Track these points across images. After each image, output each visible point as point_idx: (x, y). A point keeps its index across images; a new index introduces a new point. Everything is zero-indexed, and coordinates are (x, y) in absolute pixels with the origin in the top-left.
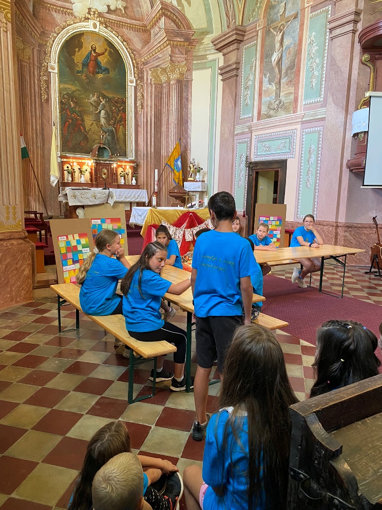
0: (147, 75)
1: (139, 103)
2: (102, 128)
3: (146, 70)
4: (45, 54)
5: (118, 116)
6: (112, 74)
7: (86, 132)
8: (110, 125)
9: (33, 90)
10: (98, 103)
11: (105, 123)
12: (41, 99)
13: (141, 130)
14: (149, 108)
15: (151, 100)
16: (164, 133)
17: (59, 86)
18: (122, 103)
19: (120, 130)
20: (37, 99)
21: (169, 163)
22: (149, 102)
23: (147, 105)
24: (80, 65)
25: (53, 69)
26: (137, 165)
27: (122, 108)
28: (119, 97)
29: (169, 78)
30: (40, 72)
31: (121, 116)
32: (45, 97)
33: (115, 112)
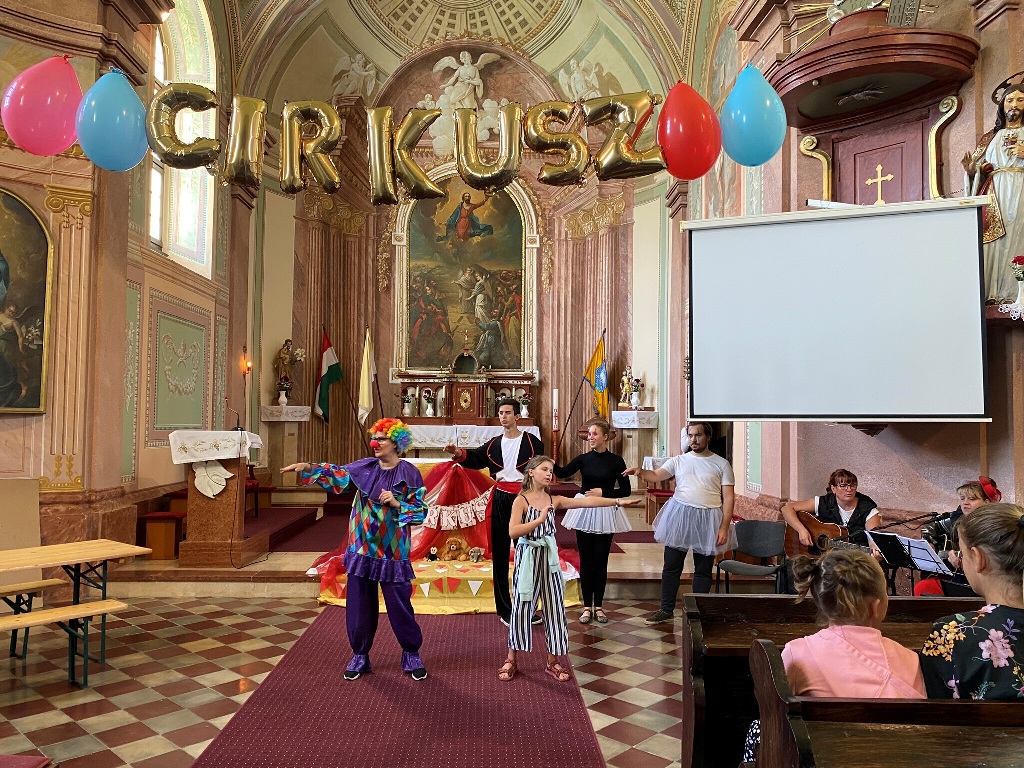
0: (560, 226)
1: (545, 275)
2: (477, 324)
3: (559, 218)
4: (388, 219)
5: (507, 301)
6: (498, 233)
7: (450, 333)
8: (492, 318)
9: (363, 276)
10: (472, 283)
11: (484, 314)
12: (377, 288)
13: (548, 320)
14: (563, 281)
15: (567, 269)
16: (588, 323)
17: (408, 264)
18: (515, 279)
19: (511, 324)
20: (370, 288)
21: (588, 377)
22: (564, 272)
23: (559, 277)
24: (444, 229)
25: (399, 239)
26: (540, 382)
27: (514, 287)
28: (510, 270)
29: (596, 225)
30: (378, 248)
31: (512, 301)
32: (384, 284)
33: (501, 295)
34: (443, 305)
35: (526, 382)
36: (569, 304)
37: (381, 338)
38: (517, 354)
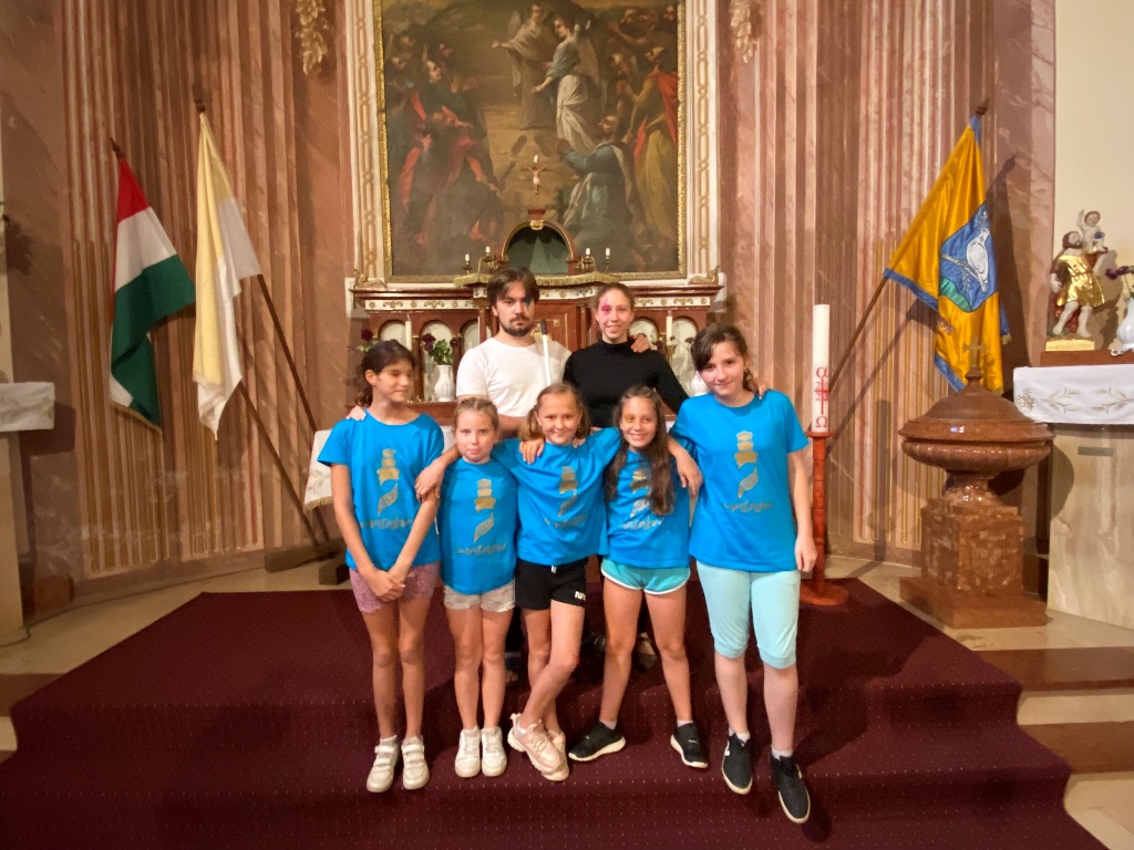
1: (739, 15)
2: (562, 156)
5: (638, 94)
7: (494, 181)
8: (598, 136)
9: (254, 29)
10: (544, 47)
11: (579, 129)
12: (297, 63)
13: (751, 137)
14: (792, 23)
16: (873, 127)
18: (659, 29)
19: (651, 152)
20: (277, 65)
21: (904, 268)
23: (782, 13)
26: (730, 303)
27: (657, 51)
31: (655, 90)
32: (314, 54)
33: (623, 77)
34: (470, 109)
35: (697, 301)
36: (812, 81)
37: (317, 199)
38: (665, 231)
